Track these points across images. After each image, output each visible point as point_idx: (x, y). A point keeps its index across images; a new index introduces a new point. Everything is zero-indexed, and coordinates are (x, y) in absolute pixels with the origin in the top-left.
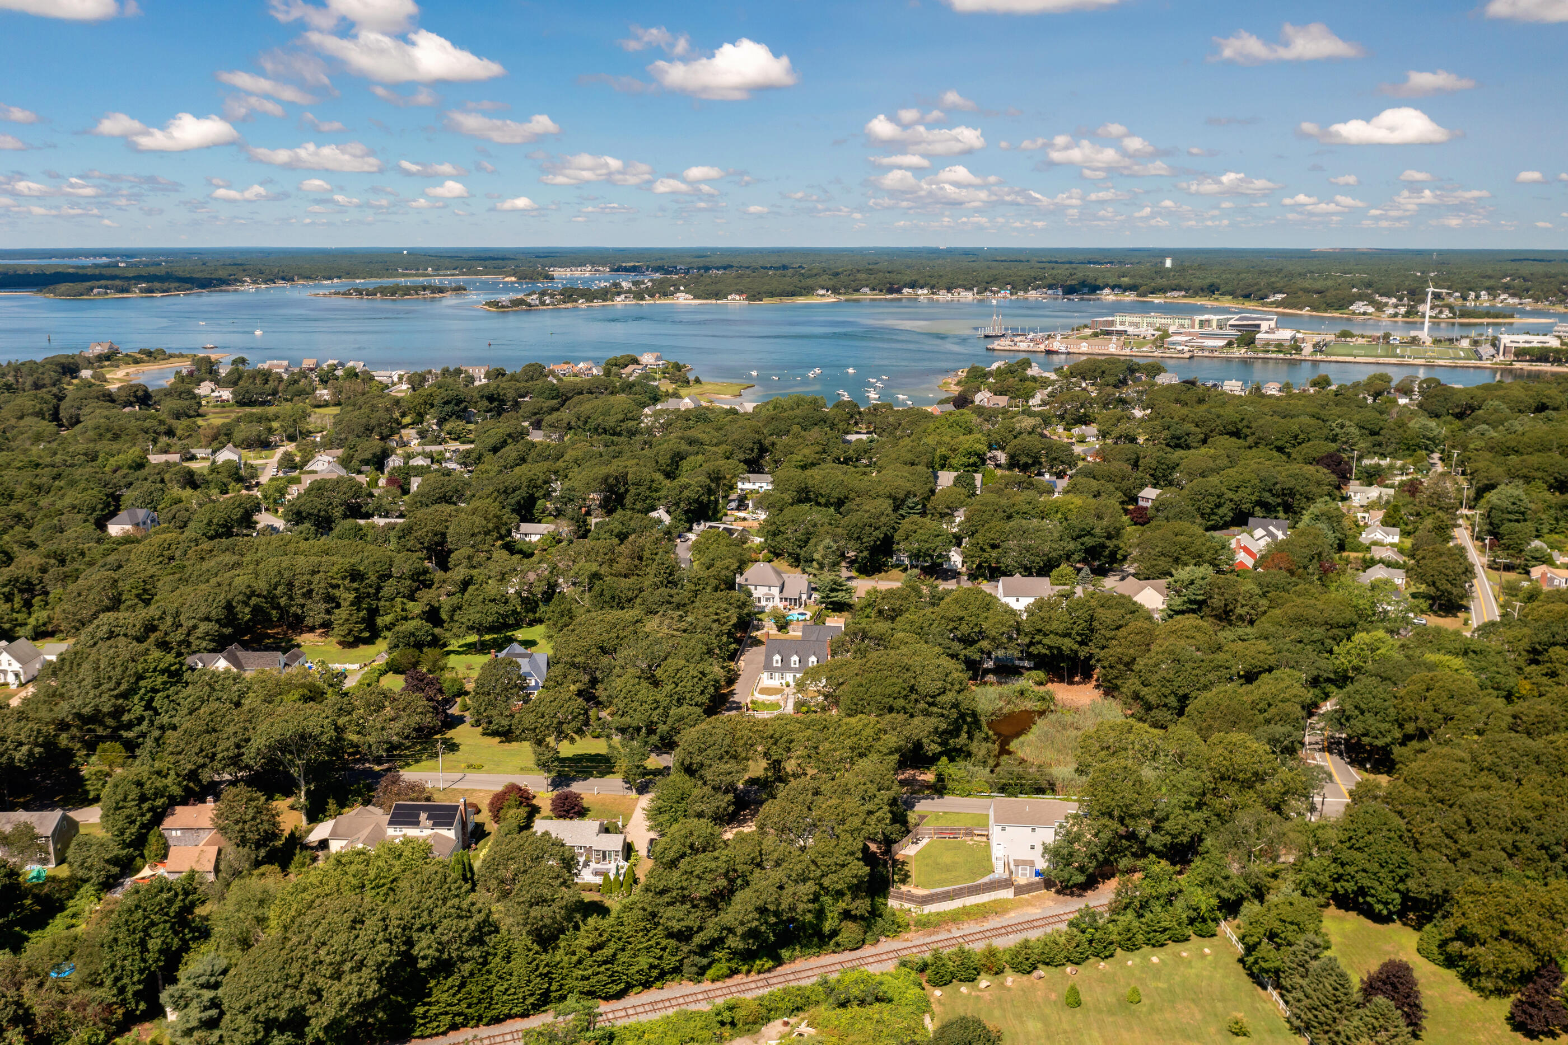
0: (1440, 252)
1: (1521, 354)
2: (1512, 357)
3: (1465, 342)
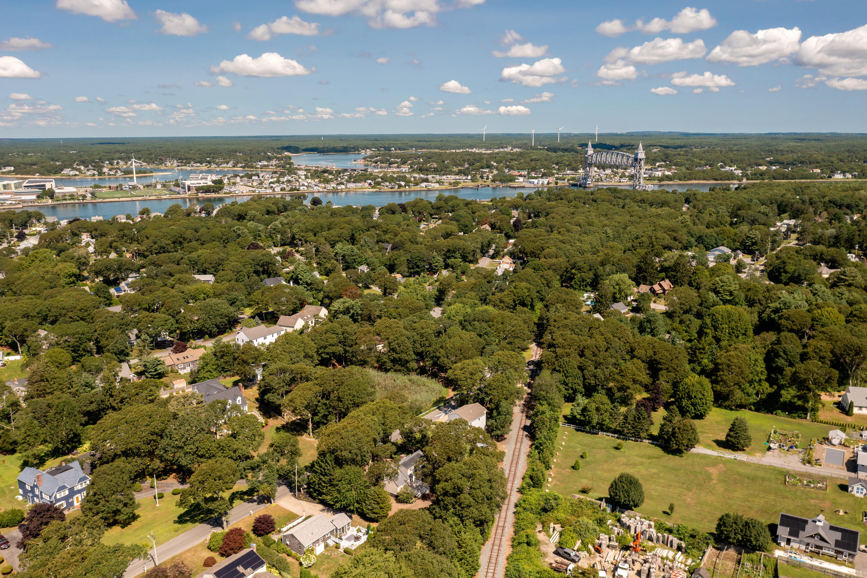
0: (64, 140)
1: (198, 189)
2: (195, 192)
3: (159, 187)
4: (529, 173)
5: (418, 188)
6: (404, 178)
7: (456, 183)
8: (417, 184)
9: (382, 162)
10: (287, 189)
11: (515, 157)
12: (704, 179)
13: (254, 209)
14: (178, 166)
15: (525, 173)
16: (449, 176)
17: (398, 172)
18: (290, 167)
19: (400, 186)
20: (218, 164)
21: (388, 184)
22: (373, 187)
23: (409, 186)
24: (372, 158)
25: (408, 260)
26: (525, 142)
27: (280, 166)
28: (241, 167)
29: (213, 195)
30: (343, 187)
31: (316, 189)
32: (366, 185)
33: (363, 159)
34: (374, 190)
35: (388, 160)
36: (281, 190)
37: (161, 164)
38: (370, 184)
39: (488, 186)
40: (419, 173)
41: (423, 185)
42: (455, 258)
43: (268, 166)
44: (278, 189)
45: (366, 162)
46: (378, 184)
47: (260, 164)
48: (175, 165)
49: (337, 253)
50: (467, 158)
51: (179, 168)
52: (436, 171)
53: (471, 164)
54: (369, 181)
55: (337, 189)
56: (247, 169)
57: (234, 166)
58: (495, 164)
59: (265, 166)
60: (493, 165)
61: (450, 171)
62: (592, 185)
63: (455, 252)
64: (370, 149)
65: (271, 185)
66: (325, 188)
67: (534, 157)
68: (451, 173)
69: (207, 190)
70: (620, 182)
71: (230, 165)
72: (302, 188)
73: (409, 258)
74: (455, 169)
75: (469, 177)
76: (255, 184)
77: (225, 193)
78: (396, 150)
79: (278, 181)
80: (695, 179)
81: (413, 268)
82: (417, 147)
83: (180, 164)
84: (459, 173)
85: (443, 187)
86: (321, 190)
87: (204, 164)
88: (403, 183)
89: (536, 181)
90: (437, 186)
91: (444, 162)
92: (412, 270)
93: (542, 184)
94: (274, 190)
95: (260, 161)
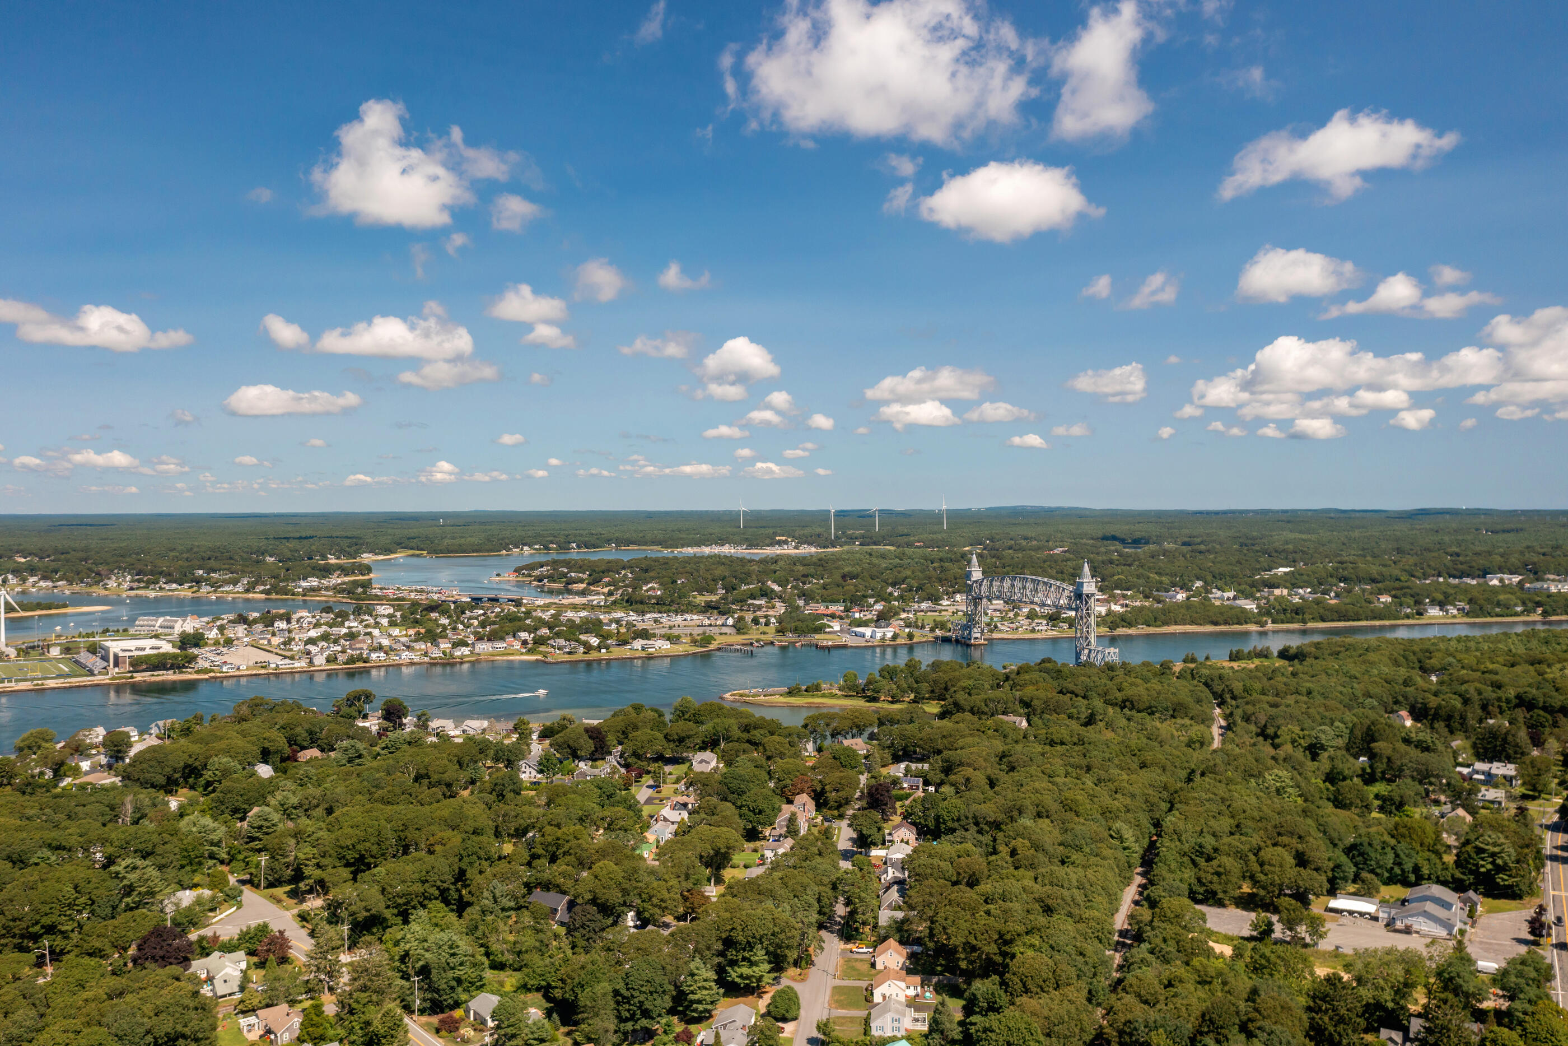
1: (138, 664)
2: (128, 668)
3: (55, 652)
4: (847, 610)
5: (625, 652)
6: (593, 626)
7: (707, 640)
8: (623, 643)
9: (552, 578)
10: (341, 658)
11: (812, 570)
12: (1193, 622)
13: (227, 752)
14: (132, 589)
15: (838, 608)
16: (688, 616)
17: (584, 607)
18: (364, 592)
19: (588, 648)
20: (215, 585)
21: (562, 642)
22: (530, 652)
23: (607, 648)
24: (532, 569)
25: (616, 993)
26: (819, 530)
27: (343, 591)
28: (261, 592)
29: (170, 676)
30: (466, 651)
31: (406, 656)
32: (517, 645)
33: (515, 571)
34: (532, 658)
35: (565, 575)
36: (328, 661)
37: (97, 583)
38: (525, 643)
39: (772, 643)
40: (626, 610)
41: (638, 644)
42: (752, 964)
43: (319, 589)
44: (320, 661)
45: (520, 579)
46: (540, 641)
47: (304, 584)
48: (126, 586)
49: (407, 954)
50: (720, 571)
51: (133, 593)
52: (661, 605)
53: (730, 588)
54: (524, 635)
55: (452, 656)
56: (274, 596)
57: (247, 591)
58: (776, 588)
59: (313, 589)
60: (773, 590)
61: (689, 603)
62: (982, 642)
63: (750, 946)
64: (530, 545)
65: (310, 647)
66: (426, 654)
67: (847, 569)
68: (691, 608)
69: (159, 663)
70: (1033, 631)
71: (239, 588)
72: (374, 656)
73: (620, 986)
74: (701, 599)
75: (730, 621)
76: (276, 641)
77: (198, 672)
78: (579, 547)
79: (325, 637)
80: (1176, 623)
81: (632, 1018)
82: (621, 542)
83: (135, 585)
84: (709, 608)
85: (679, 649)
86: (417, 659)
87: (186, 586)
88: (594, 641)
89: (868, 631)
90: (666, 646)
91: (674, 582)
92: (629, 1026)
93: (883, 639)
94: (311, 663)
95: (305, 578)
